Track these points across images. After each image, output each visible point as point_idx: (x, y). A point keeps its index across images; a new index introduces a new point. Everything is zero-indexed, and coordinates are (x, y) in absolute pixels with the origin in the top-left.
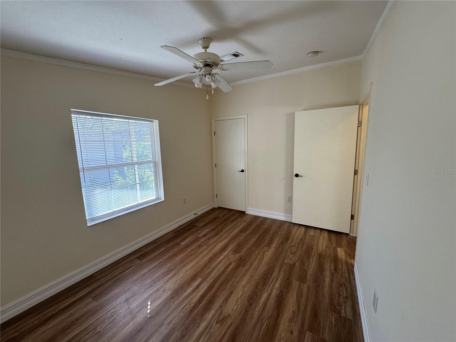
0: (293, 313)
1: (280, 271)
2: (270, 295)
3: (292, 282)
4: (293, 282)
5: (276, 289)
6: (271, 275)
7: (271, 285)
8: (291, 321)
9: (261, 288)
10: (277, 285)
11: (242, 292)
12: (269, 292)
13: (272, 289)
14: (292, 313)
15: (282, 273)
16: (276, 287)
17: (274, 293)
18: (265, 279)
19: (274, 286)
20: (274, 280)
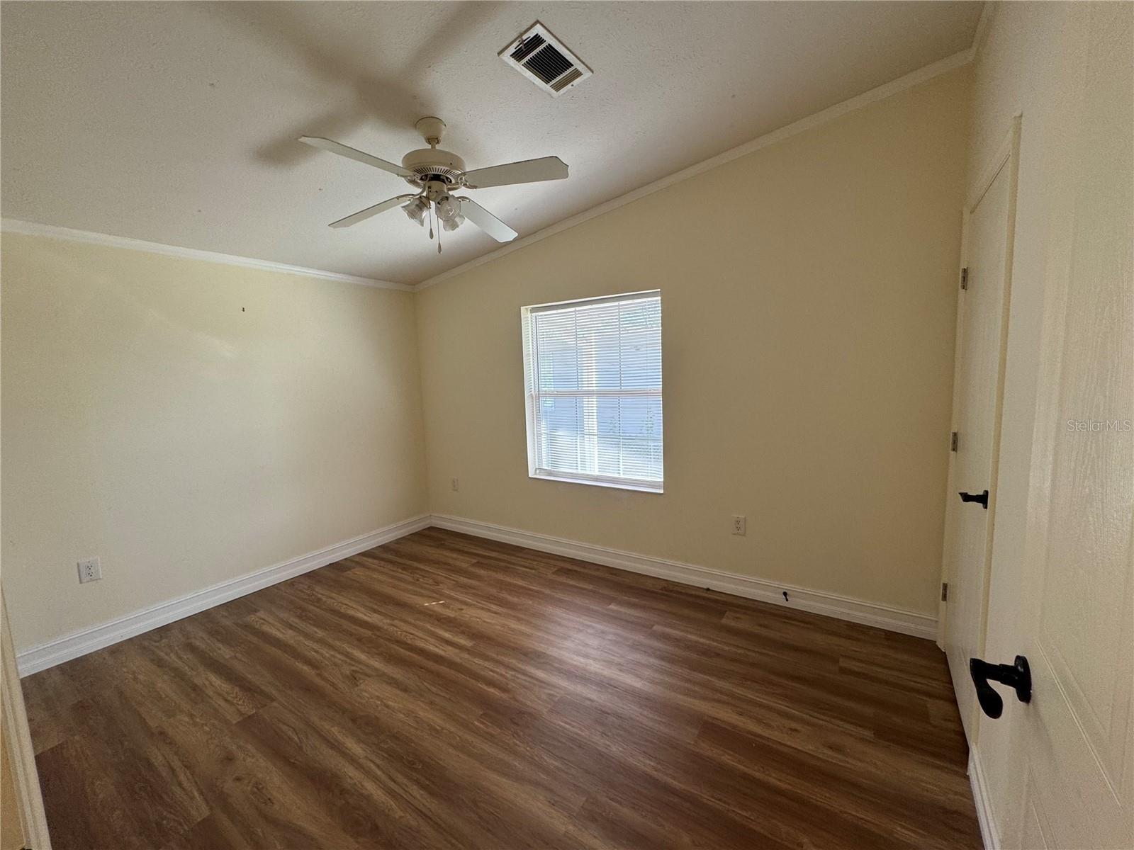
0: (269, 799)
1: (420, 813)
2: (353, 760)
3: (351, 836)
4: (352, 840)
5: (360, 783)
6: (418, 783)
7: (379, 773)
8: (259, 787)
9: (386, 747)
10: (370, 787)
11: (396, 708)
12: (363, 761)
13: (368, 773)
14: (269, 796)
15: (411, 820)
16: (366, 784)
17: (351, 774)
18: (409, 762)
19: (376, 779)
20: (392, 785)
